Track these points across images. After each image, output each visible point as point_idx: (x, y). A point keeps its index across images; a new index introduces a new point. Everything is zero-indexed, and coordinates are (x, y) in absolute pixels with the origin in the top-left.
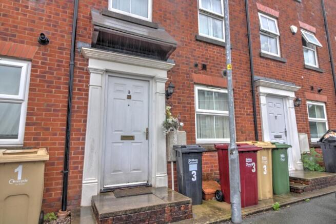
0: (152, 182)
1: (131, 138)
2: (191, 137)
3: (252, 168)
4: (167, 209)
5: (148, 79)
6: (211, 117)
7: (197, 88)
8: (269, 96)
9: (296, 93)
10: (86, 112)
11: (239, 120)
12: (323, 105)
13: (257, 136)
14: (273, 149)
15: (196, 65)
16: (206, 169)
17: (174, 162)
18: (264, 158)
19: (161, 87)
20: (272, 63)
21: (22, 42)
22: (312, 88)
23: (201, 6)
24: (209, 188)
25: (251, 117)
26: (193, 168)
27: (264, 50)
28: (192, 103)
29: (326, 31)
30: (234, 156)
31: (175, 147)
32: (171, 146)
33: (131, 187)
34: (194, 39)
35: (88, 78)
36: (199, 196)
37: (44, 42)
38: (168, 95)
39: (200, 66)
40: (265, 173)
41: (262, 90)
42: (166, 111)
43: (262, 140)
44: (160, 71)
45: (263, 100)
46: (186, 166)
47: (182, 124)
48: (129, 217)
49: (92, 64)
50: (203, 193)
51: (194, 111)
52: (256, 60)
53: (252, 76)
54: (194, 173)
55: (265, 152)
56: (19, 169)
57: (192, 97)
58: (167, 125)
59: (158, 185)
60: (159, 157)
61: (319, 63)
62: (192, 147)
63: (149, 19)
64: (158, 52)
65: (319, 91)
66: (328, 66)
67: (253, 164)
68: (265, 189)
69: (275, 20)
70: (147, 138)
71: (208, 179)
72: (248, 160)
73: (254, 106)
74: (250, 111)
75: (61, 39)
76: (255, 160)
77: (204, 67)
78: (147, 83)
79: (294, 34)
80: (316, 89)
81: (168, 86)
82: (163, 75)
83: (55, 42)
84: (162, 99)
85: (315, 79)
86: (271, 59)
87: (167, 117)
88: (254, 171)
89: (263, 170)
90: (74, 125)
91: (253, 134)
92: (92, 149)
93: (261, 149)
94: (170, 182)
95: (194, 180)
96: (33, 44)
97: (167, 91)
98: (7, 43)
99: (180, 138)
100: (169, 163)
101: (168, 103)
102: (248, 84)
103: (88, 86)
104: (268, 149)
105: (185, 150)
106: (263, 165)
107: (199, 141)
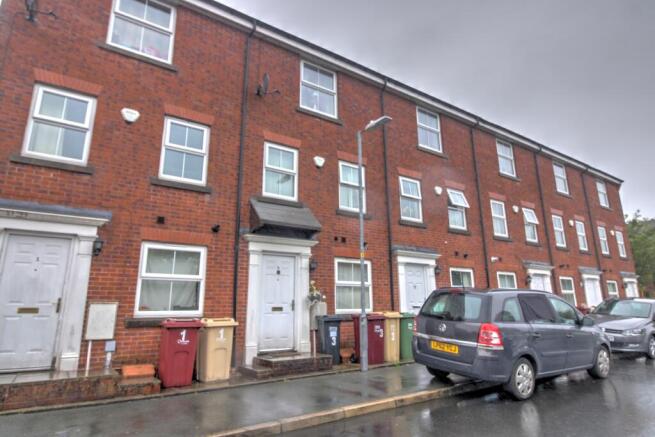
0: (297, 349)
1: (280, 309)
2: (331, 307)
3: (379, 333)
4: (315, 361)
5: (294, 255)
6: (350, 288)
7: (337, 261)
8: (408, 264)
9: (437, 261)
10: (247, 288)
11: (377, 290)
12: (471, 271)
13: (394, 306)
14: (401, 319)
15: (336, 239)
16: (343, 337)
17: (316, 331)
18: (393, 326)
19: (305, 262)
20: (413, 230)
21: (201, 232)
22: (457, 254)
23: (342, 180)
24: (345, 354)
25: (388, 288)
26: (333, 334)
27: (405, 215)
28: (332, 276)
29: (477, 187)
30: (364, 323)
31: (317, 317)
32: (314, 316)
33: (282, 352)
34: (334, 212)
35: (248, 258)
36: (338, 359)
37: (215, 230)
38: (311, 269)
39: (340, 239)
40: (393, 339)
41: (400, 259)
42: (310, 285)
43: (398, 310)
44: (305, 249)
45: (401, 269)
46: (327, 333)
47: (324, 297)
48: (291, 365)
49: (252, 247)
50: (341, 358)
51: (334, 283)
52: (395, 228)
53: (390, 246)
54: (334, 339)
55: (394, 321)
56: (222, 331)
57: (332, 270)
58: (312, 298)
59: (303, 350)
60: (304, 326)
61: (467, 224)
62: (331, 316)
63: (295, 199)
64: (306, 233)
65: (465, 256)
66: (477, 227)
67: (381, 330)
68: (392, 352)
69: (418, 182)
70: (293, 309)
71: (344, 347)
72: (377, 327)
73: (391, 276)
74: (387, 282)
75: (228, 227)
76: (383, 327)
77: (344, 240)
78: (292, 260)
79: (438, 195)
80: (461, 255)
81: (312, 261)
82: (308, 251)
83: (223, 230)
84: (306, 275)
85: (461, 243)
86: (411, 226)
87: (311, 290)
88: (381, 336)
89: (391, 336)
90: (238, 299)
91: (389, 304)
92: (252, 319)
93: (388, 318)
94: (312, 349)
95: (334, 344)
96: (208, 232)
97: (310, 265)
98: (192, 233)
99: (322, 309)
100: (311, 331)
101: (311, 278)
102: (386, 253)
103: (248, 265)
104: (396, 319)
105: (327, 319)
106: (390, 332)
107: (338, 311)
